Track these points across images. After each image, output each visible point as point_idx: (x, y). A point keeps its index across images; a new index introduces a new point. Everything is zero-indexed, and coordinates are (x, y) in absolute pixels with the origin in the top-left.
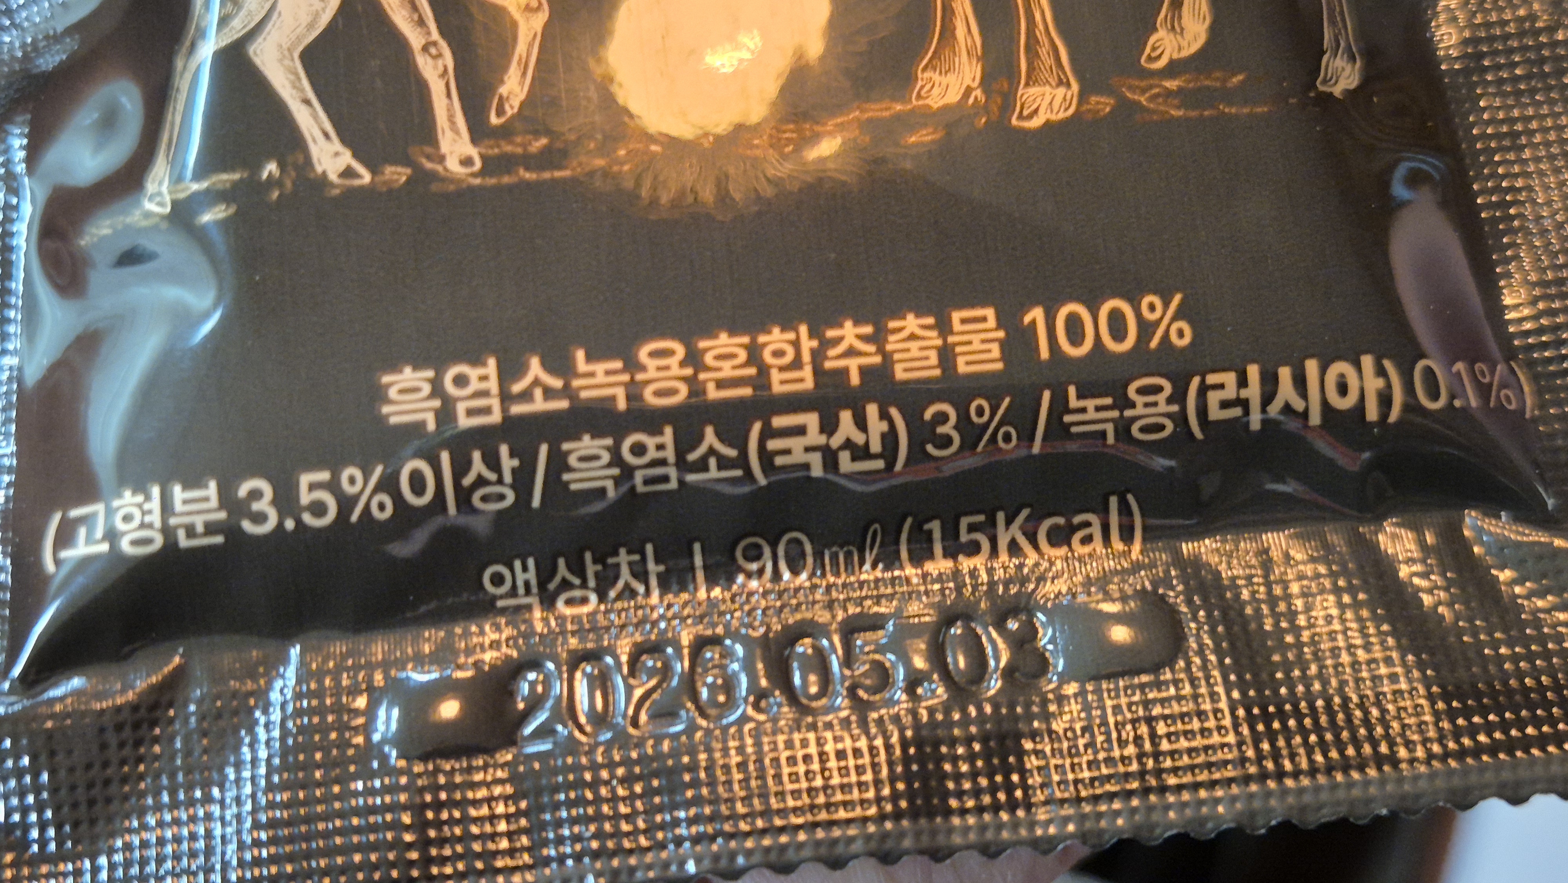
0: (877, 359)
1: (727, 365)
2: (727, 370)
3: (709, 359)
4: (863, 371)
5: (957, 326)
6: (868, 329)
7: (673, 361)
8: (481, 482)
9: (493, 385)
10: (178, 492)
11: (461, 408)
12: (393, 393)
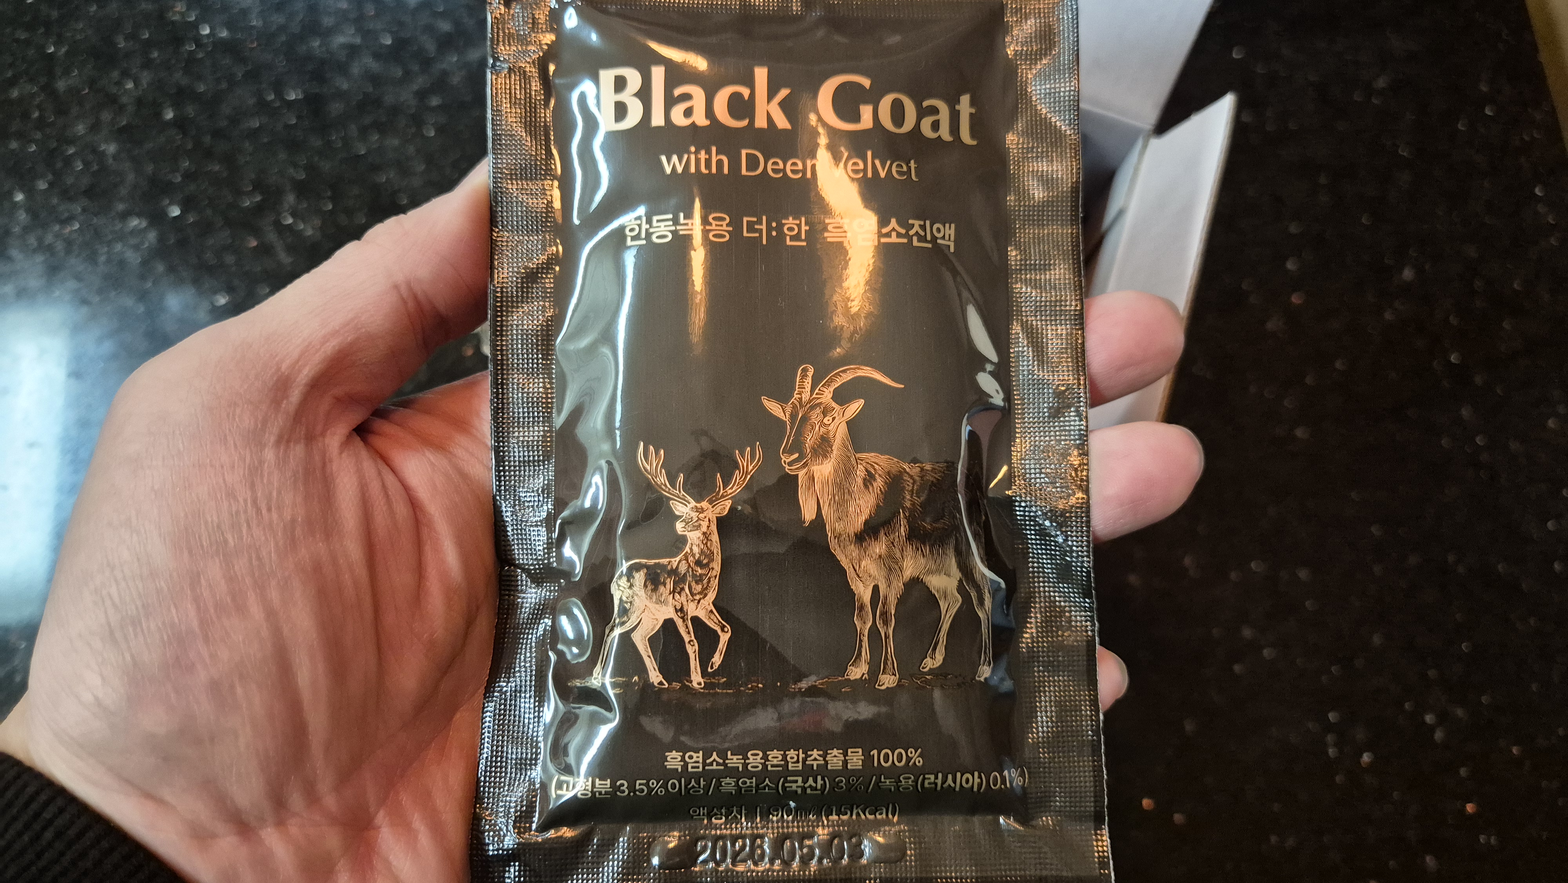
0: (823, 762)
1: (775, 760)
2: (775, 762)
3: (770, 758)
4: (818, 765)
5: (849, 754)
6: (821, 753)
7: (759, 758)
8: (693, 787)
9: (701, 760)
10: (597, 781)
11: (690, 766)
12: (669, 759)
